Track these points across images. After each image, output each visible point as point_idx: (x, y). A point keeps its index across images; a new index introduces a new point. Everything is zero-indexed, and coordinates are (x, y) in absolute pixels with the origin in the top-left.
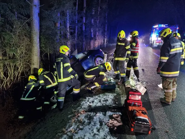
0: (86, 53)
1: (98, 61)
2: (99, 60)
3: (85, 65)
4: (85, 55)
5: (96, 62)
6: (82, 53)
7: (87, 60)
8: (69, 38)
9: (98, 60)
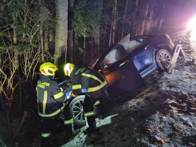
0: (141, 40)
1: (161, 56)
2: (163, 54)
3: (138, 61)
4: (139, 43)
5: (157, 57)
6: (135, 40)
7: (143, 53)
8: (115, 15)
9: (161, 54)
